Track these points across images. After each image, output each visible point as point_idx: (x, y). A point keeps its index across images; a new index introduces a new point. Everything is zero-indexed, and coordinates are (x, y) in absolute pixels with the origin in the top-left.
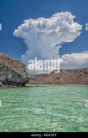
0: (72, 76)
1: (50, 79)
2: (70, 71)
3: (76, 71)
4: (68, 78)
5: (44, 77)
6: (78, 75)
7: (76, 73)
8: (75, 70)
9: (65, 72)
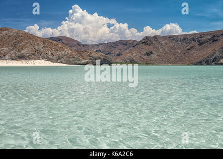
0: (174, 49)
1: (134, 55)
2: (173, 40)
3: (184, 39)
4: (167, 53)
5: (125, 47)
6: (187, 47)
7: (184, 44)
8: (182, 38)
9: (164, 42)
